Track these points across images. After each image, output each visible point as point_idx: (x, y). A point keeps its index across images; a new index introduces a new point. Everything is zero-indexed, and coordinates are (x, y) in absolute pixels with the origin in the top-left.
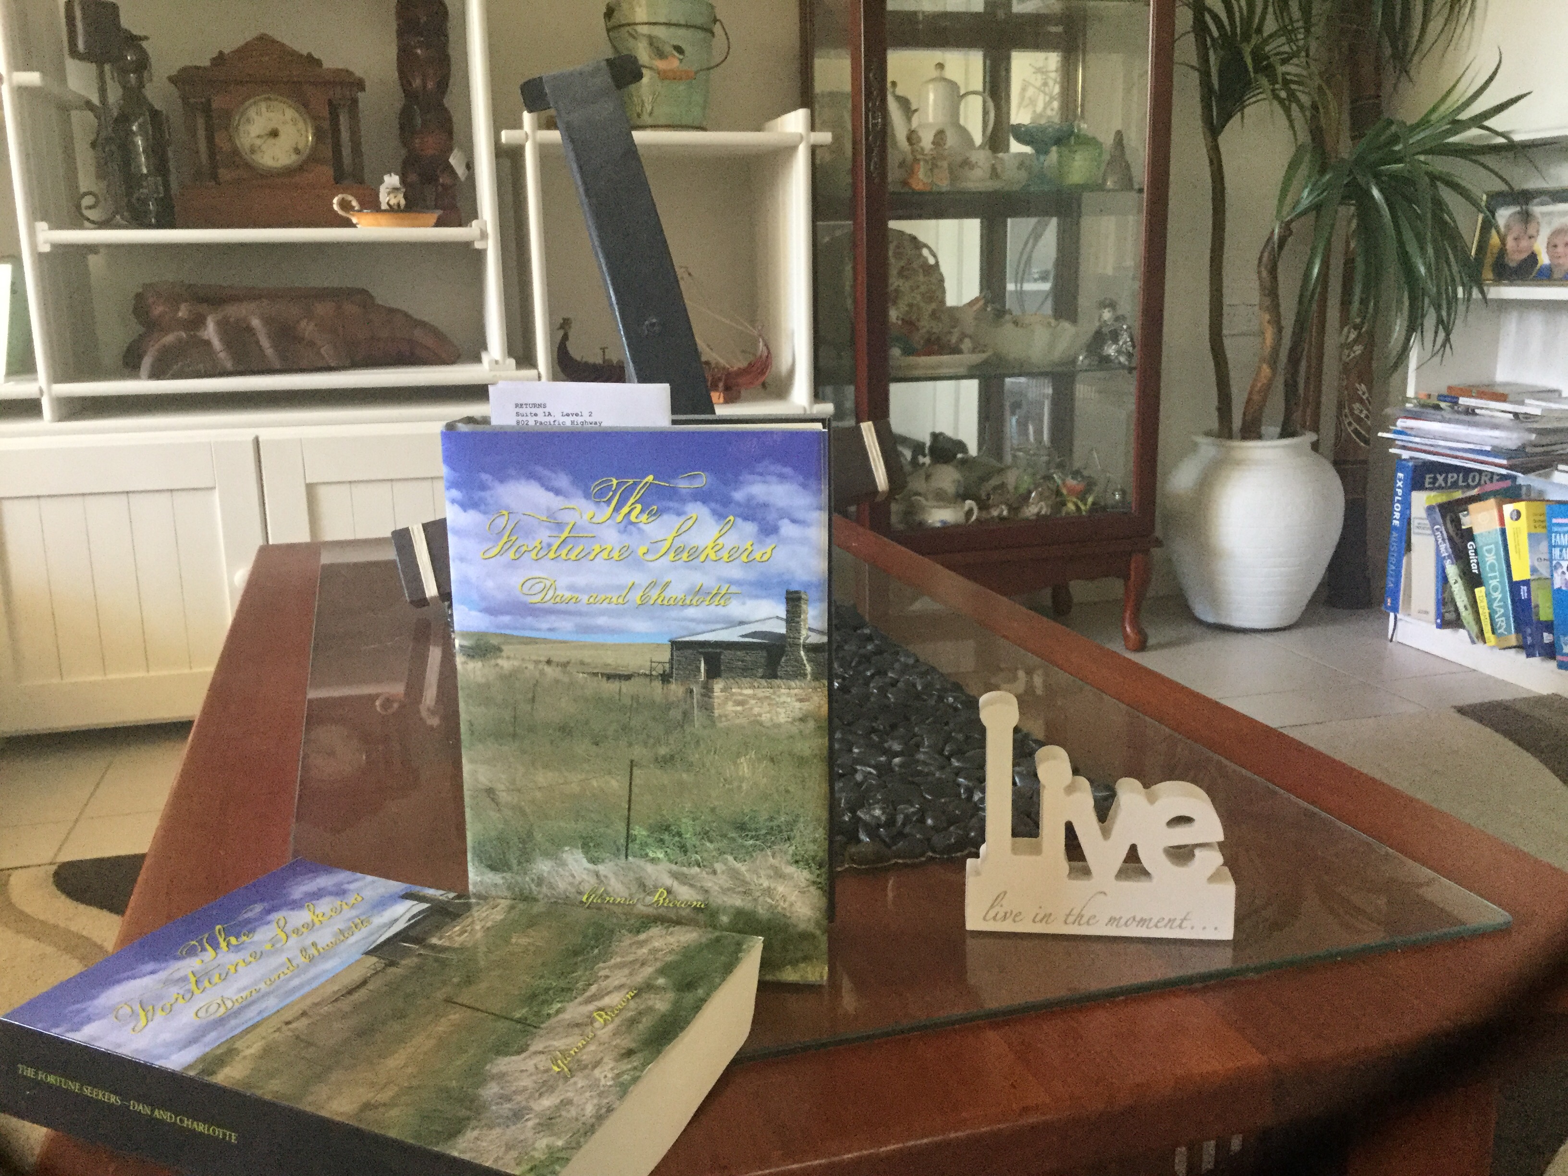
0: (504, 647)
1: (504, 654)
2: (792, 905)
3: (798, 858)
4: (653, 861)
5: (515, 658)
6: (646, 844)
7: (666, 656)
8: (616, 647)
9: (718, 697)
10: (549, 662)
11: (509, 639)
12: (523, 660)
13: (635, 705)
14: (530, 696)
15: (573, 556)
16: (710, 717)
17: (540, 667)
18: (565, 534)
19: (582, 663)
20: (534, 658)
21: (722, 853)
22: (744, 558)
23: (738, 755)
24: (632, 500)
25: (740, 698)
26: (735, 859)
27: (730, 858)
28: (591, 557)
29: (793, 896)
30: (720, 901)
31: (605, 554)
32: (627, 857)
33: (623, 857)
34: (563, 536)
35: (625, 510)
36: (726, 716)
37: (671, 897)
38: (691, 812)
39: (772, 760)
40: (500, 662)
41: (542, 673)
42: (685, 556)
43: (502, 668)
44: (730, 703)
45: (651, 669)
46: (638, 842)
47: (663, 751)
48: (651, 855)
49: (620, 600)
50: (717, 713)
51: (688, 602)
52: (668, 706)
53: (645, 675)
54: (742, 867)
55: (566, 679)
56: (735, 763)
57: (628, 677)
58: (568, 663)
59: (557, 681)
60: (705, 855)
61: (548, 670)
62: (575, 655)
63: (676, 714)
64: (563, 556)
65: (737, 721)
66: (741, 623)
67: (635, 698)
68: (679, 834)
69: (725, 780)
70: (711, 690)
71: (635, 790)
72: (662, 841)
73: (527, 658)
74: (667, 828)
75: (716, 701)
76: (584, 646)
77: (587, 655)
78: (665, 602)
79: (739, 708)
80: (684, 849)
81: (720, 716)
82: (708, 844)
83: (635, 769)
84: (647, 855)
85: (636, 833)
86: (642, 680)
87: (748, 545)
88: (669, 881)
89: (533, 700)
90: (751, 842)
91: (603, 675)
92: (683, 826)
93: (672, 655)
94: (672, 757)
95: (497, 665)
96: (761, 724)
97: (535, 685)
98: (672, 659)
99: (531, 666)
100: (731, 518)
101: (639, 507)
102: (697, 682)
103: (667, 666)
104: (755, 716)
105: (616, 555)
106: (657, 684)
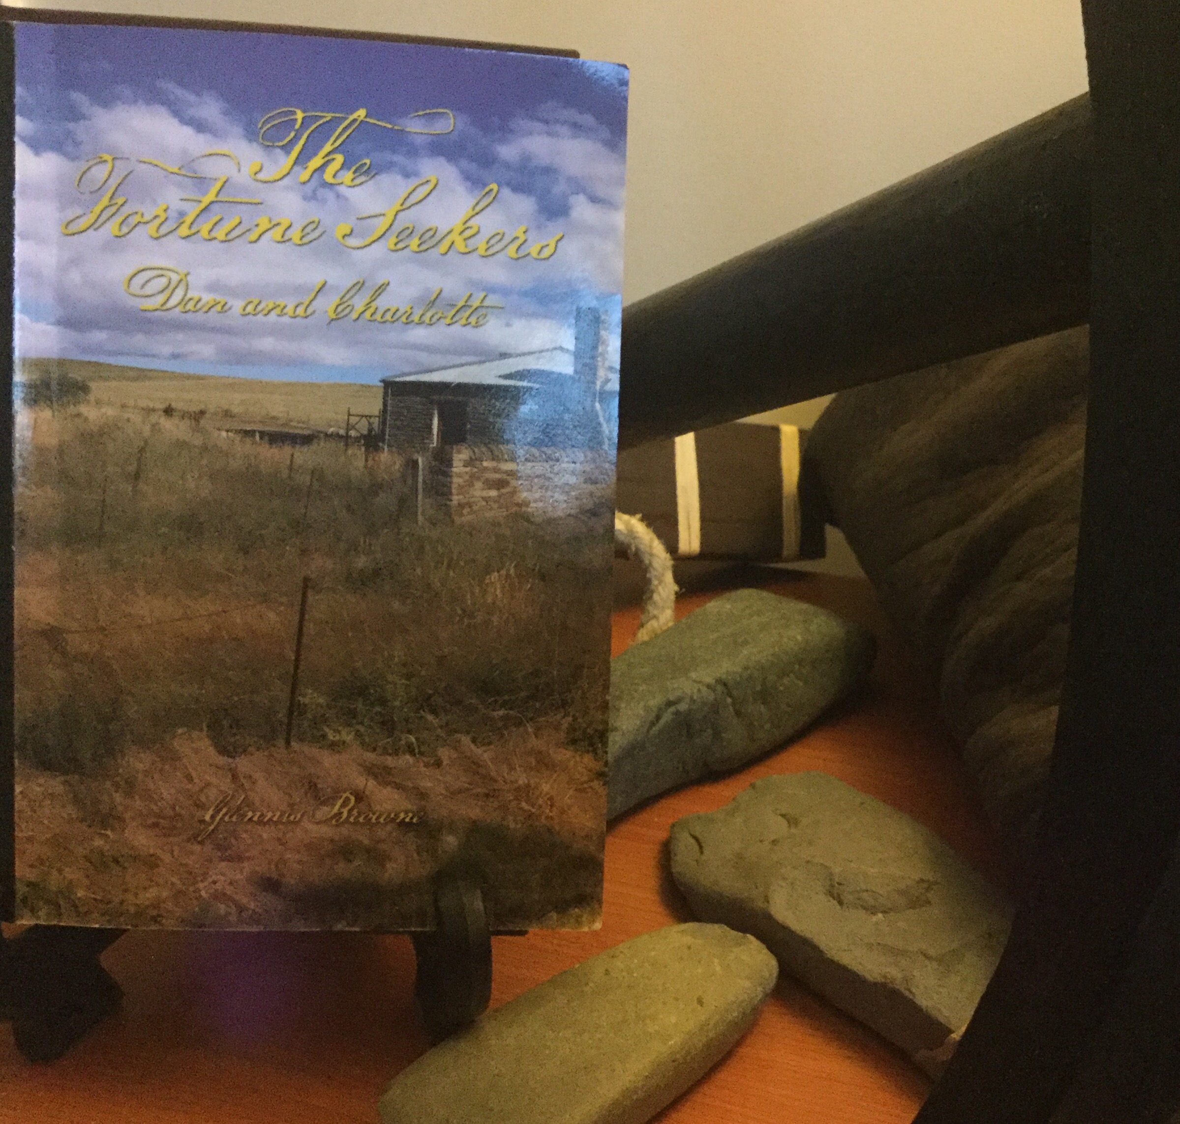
0: (93, 385)
1: (92, 397)
2: (562, 812)
3: (578, 735)
4: (333, 746)
5: (110, 403)
6: (325, 720)
7: (375, 407)
8: (290, 388)
9: (460, 475)
10: (168, 411)
11: (102, 371)
12: (123, 406)
13: (316, 485)
14: (132, 469)
15: (220, 233)
16: (445, 508)
17: (154, 418)
18: (210, 197)
19: (227, 414)
20: (143, 403)
21: (451, 732)
22: (511, 250)
23: (488, 570)
24: (328, 148)
25: (498, 476)
26: (474, 741)
27: (466, 740)
28: (253, 236)
29: (568, 798)
30: (444, 812)
31: (277, 233)
32: (288, 743)
33: (281, 742)
34: (206, 200)
35: (316, 162)
36: (470, 505)
37: (362, 806)
38: (405, 665)
39: (543, 577)
40: (83, 409)
41: (155, 428)
42: (414, 243)
43: (86, 419)
44: (479, 485)
45: (350, 428)
46: (309, 716)
47: (361, 562)
48: (331, 736)
49: (300, 311)
50: (456, 499)
51: (416, 318)
52: (376, 488)
53: (338, 436)
54: (485, 755)
55: (198, 441)
56: (481, 582)
57: (307, 440)
58: (202, 413)
59: (182, 445)
60: (425, 735)
61: (167, 424)
62: (214, 401)
63: (385, 500)
64: (204, 233)
65: (489, 515)
66: (504, 356)
67: (317, 474)
68: (383, 702)
69: (464, 611)
70: (449, 463)
71: (310, 628)
72: (353, 714)
73: (131, 402)
74: (362, 692)
75: (456, 481)
76: (234, 385)
77: (236, 402)
78: (378, 317)
79: (493, 493)
80: (388, 725)
81: (461, 506)
82: (430, 717)
83: (310, 593)
84: (324, 736)
85: (306, 700)
86: (332, 445)
87: (519, 232)
88: (361, 781)
89: (137, 476)
90: (501, 713)
91: (262, 434)
92: (389, 687)
93: (385, 405)
94: (377, 573)
95: (79, 415)
96: (527, 518)
97: (142, 450)
98: (384, 411)
99: (136, 418)
100: (494, 186)
101: (339, 159)
102: (425, 449)
103: (376, 422)
104: (519, 505)
105: (295, 234)
106: (358, 454)
